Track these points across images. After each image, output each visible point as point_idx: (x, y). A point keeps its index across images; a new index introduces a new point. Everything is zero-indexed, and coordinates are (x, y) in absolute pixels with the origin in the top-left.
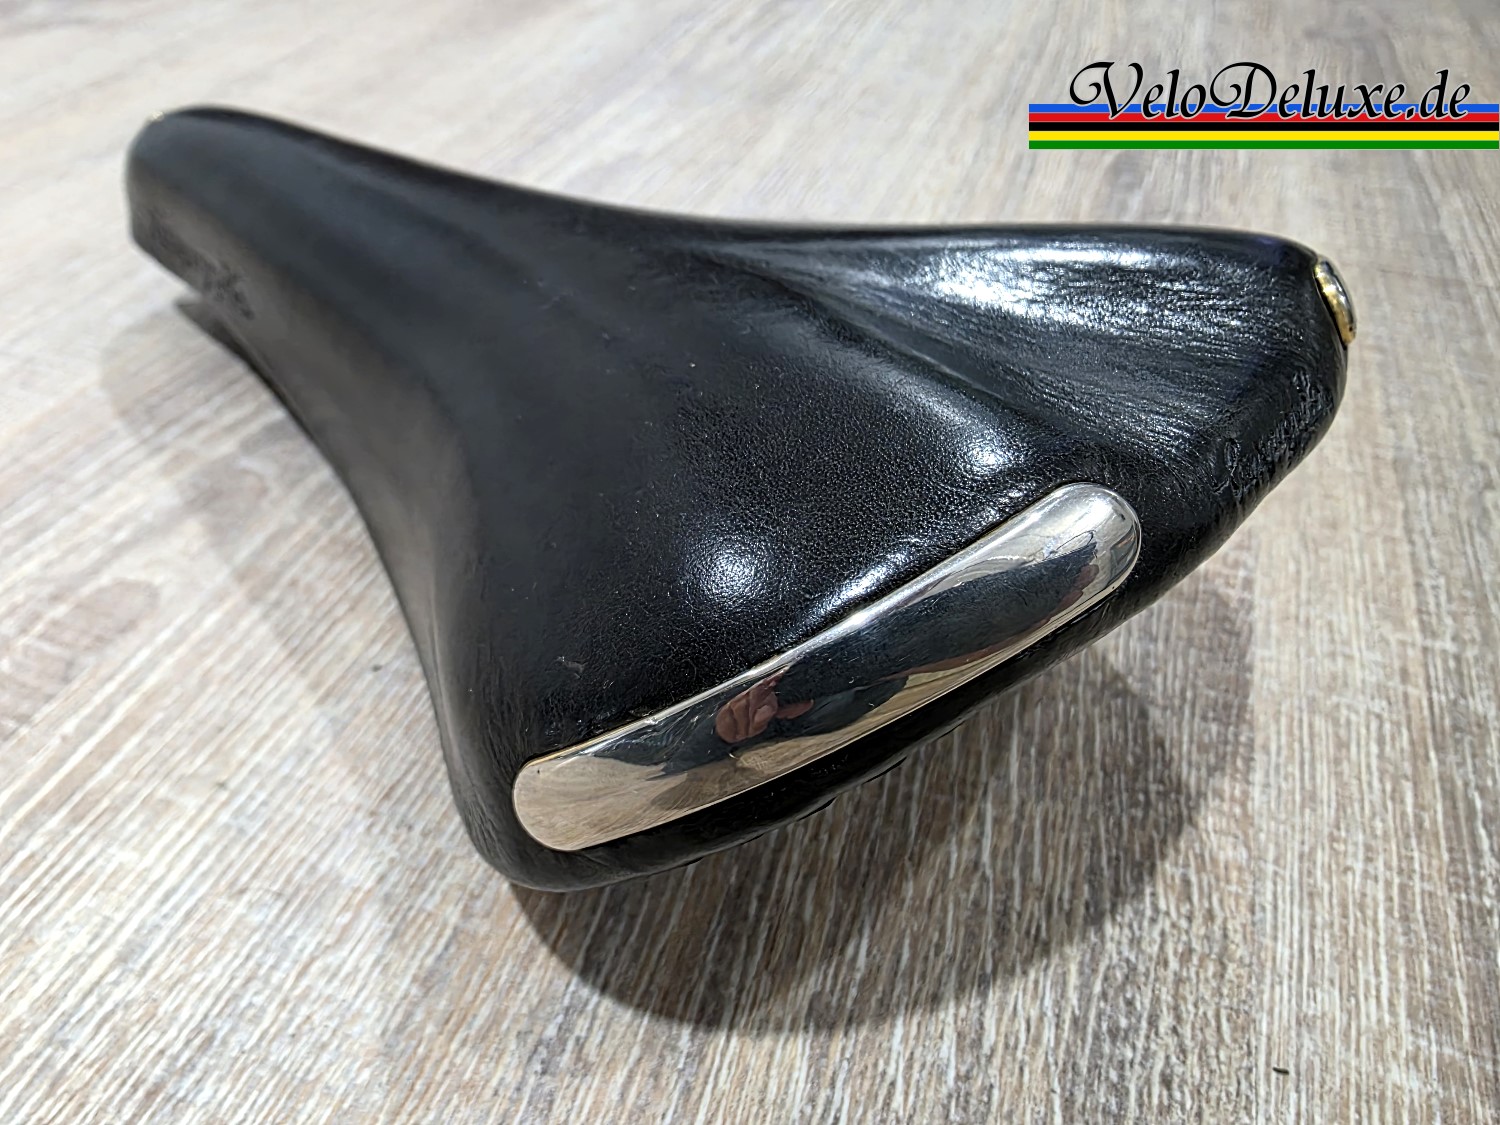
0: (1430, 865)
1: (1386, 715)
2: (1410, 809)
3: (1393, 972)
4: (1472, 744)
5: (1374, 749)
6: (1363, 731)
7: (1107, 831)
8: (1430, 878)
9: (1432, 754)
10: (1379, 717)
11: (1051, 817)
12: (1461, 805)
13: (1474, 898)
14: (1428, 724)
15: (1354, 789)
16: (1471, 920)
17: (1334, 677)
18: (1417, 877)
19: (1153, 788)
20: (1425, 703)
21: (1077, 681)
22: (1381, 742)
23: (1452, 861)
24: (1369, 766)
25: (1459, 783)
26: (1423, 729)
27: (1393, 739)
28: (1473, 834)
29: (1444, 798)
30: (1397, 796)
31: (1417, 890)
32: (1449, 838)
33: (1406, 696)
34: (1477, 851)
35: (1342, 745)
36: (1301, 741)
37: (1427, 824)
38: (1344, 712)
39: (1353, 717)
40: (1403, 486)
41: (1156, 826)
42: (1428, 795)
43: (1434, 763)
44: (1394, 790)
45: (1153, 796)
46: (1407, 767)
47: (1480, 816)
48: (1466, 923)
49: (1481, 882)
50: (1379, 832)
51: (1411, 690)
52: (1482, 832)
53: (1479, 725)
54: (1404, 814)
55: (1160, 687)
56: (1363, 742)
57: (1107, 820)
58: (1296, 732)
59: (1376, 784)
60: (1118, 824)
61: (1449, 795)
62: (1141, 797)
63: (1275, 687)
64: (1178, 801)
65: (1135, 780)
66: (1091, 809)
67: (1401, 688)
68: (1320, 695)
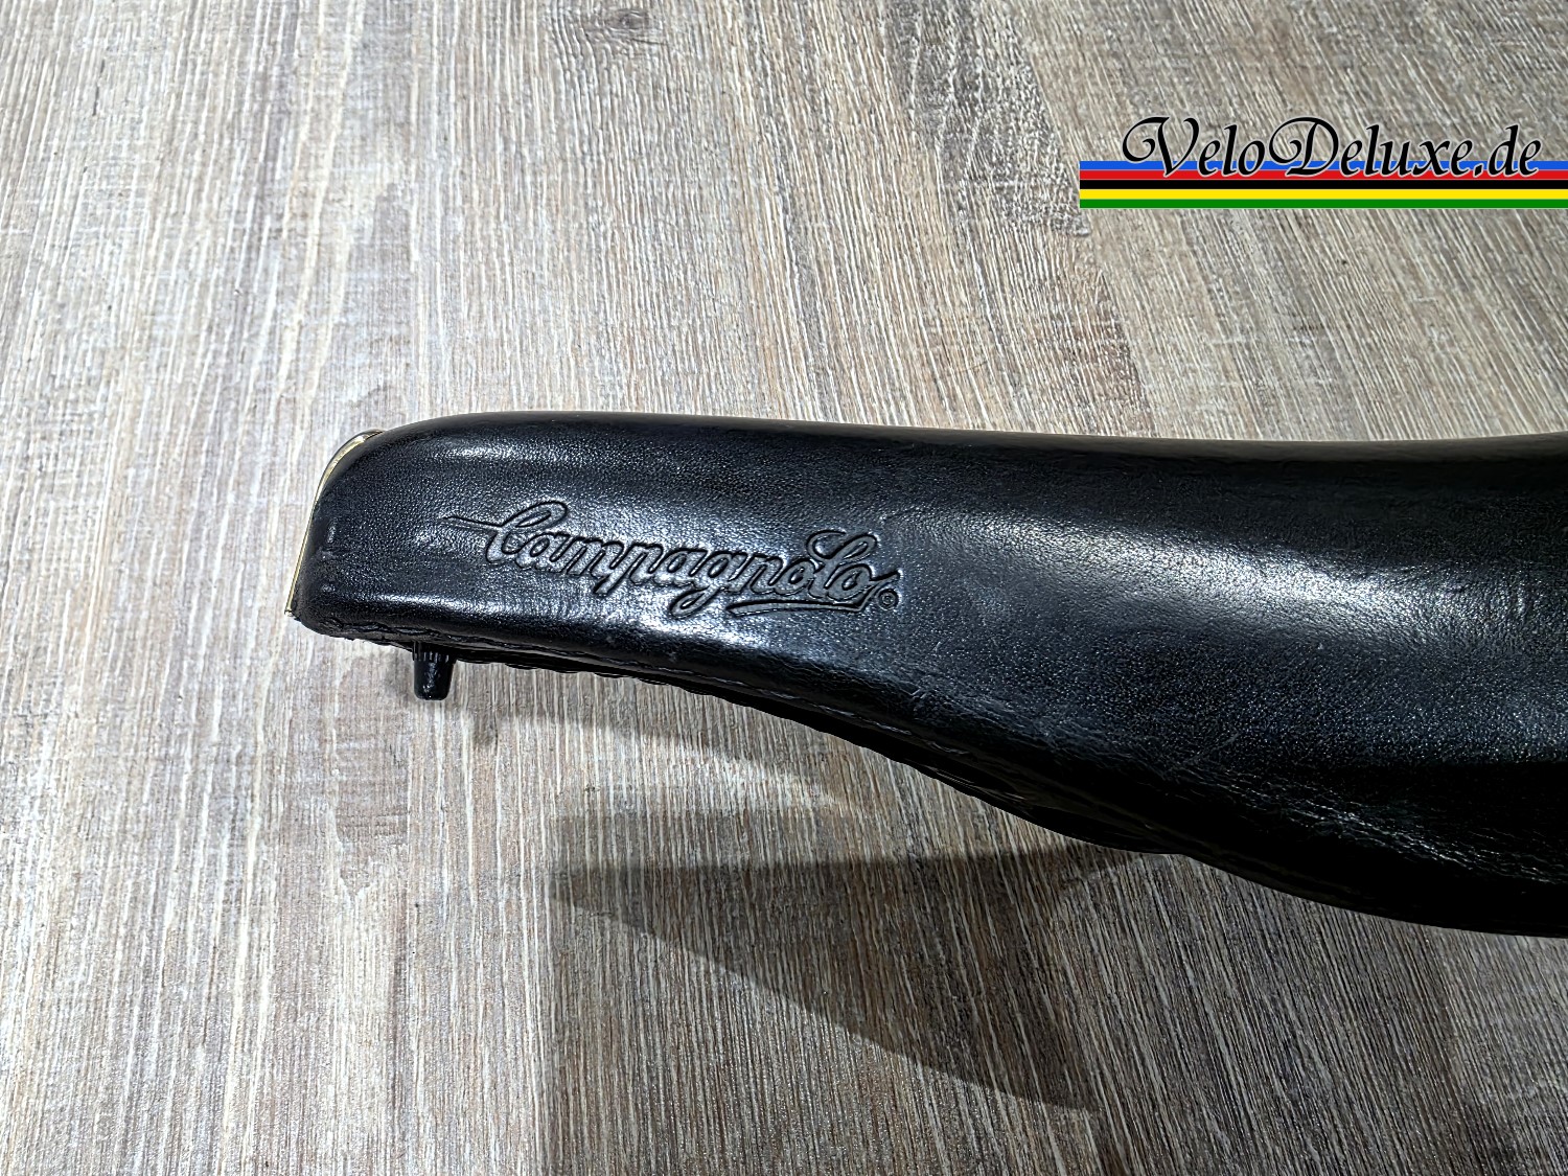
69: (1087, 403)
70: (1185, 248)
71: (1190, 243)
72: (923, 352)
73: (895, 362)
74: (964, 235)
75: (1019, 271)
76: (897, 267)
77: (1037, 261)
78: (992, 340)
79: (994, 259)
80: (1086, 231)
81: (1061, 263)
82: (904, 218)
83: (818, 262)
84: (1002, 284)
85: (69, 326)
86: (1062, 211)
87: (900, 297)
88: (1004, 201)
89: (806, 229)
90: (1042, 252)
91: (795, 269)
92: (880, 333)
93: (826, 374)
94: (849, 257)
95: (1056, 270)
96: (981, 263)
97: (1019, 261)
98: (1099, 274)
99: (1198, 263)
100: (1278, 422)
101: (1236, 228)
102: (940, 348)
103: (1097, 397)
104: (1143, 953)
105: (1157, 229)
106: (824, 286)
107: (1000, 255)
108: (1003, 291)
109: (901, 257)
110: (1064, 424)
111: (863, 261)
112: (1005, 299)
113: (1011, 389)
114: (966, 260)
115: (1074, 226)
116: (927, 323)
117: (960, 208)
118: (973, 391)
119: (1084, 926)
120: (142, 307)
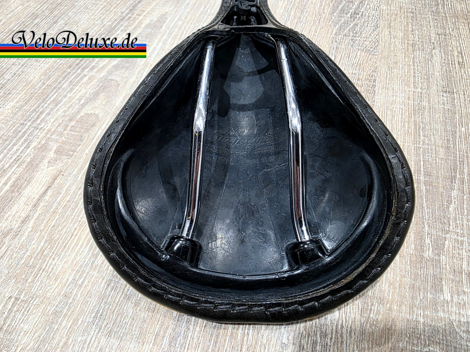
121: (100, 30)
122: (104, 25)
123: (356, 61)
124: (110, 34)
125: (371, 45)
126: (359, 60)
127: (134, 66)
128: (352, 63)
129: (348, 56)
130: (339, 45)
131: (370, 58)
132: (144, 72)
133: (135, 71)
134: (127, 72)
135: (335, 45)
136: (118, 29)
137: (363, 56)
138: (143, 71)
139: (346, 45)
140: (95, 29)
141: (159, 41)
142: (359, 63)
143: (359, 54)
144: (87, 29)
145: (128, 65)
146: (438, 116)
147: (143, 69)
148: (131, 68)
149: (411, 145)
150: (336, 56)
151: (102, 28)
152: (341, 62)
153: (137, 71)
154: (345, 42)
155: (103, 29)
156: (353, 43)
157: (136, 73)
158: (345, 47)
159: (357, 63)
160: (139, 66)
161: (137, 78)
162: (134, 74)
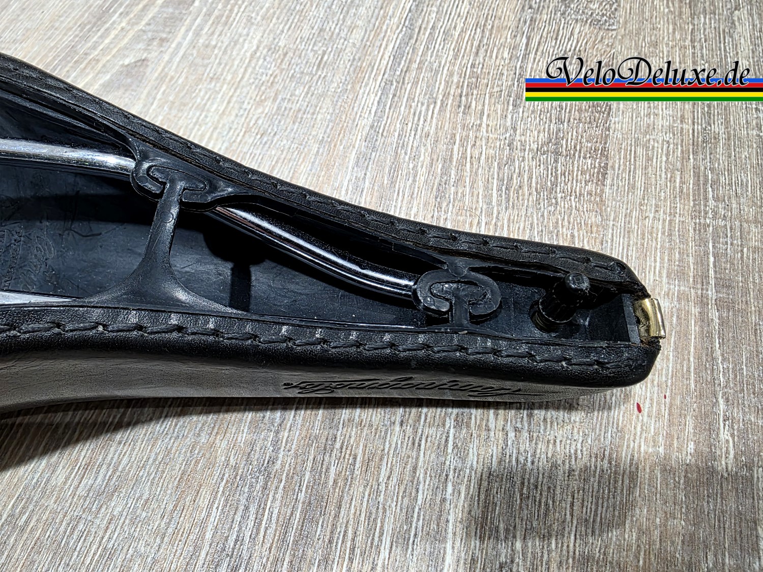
0: (684, 209)
1: (671, 141)
2: (678, 185)
3: (662, 259)
4: (710, 148)
5: (664, 158)
6: (660, 151)
7: (537, 219)
8: (683, 215)
9: (691, 157)
10: (668, 142)
11: (512, 218)
12: (701, 178)
13: (702, 221)
14: (691, 141)
15: (653, 180)
16: (700, 231)
17: (649, 126)
18: (677, 216)
19: (559, 195)
20: (691, 131)
21: (525, 150)
22: (667, 155)
23: (695, 205)
24: (661, 167)
25: (702, 168)
26: (689, 144)
27: (673, 152)
28: (705, 191)
29: (694, 176)
30: (672, 180)
31: (677, 221)
32: (694, 195)
33: (682, 128)
34: (706, 199)
35: (649, 159)
36: (630, 161)
37: (685, 190)
38: (652, 142)
39: (656, 145)
40: (692, 16)
41: (560, 213)
42: (687, 176)
43: (692, 160)
44: (671, 177)
45: (559, 200)
46: (679, 165)
47: (710, 182)
48: (697, 232)
49: (706, 213)
50: (662, 198)
51: (685, 126)
52: (710, 189)
53: (715, 138)
54: (675, 187)
55: (564, 146)
56: (659, 156)
57: (537, 214)
58: (628, 156)
59: (663, 175)
60: (543, 216)
61: (697, 175)
62: (554, 201)
63: (620, 136)
64: (570, 200)
65: (551, 193)
66: (530, 210)
67: (680, 126)
68: (641, 136)
69: (562, 123)
70: (688, 43)
71: (692, 41)
72: (462, 80)
73: (440, 83)
74: (525, 22)
75: (553, 44)
76: (470, 35)
77: (569, 40)
78: (513, 80)
79: (538, 37)
80: (614, 27)
81: (586, 43)
82: (489, 10)
83: (420, 28)
84: (537, 50)
85: (21, 17)
86: (603, 15)
87: (463, 51)
88: (563, 7)
89: (422, 10)
90: (576, 36)
91: (404, 29)
92: (439, 67)
93: (392, 84)
94: (441, 27)
95: (581, 46)
96: (528, 38)
97: (556, 39)
98: (612, 52)
99: (694, 53)
100: (711, 154)
101: (736, 36)
102: (474, 80)
103: (572, 120)
104: (420, 464)
105: (671, 31)
106: (417, 40)
107: (545, 35)
108: (536, 54)
109: (475, 30)
110: (539, 132)
111: (450, 29)
112: (535, 59)
113: (511, 107)
114: (519, 35)
115: (607, 24)
116: (473, 66)
117: (530, 7)
118: (484, 105)
119: (386, 433)
120: (57, 13)
121: (82, 16)
122: (90, 7)
123: (571, 46)
124: (99, 23)
125: (602, 11)
126: (578, 42)
127: (140, 82)
128: (564, 48)
129: (554, 37)
130: (537, 13)
131: (599, 38)
132: (157, 93)
133: (142, 92)
134: (127, 95)
135: (528, 14)
136: (115, 12)
137: (586, 34)
138: (156, 91)
139: (551, 12)
140: (73, 15)
141: (187, 31)
142: (577, 49)
143: (577, 31)
144: (60, 17)
145: (129, 80)
146: (746, 153)
147: (156, 88)
148: (134, 87)
149: (688, 220)
150: (530, 36)
151: (86, 11)
152: (541, 48)
153: (145, 92)
154: (548, 7)
155: (86, 15)
156: (565, 7)
157: (143, 96)
158: (549, 16)
159: (573, 48)
160: (149, 81)
161: (145, 106)
162: (139, 99)
